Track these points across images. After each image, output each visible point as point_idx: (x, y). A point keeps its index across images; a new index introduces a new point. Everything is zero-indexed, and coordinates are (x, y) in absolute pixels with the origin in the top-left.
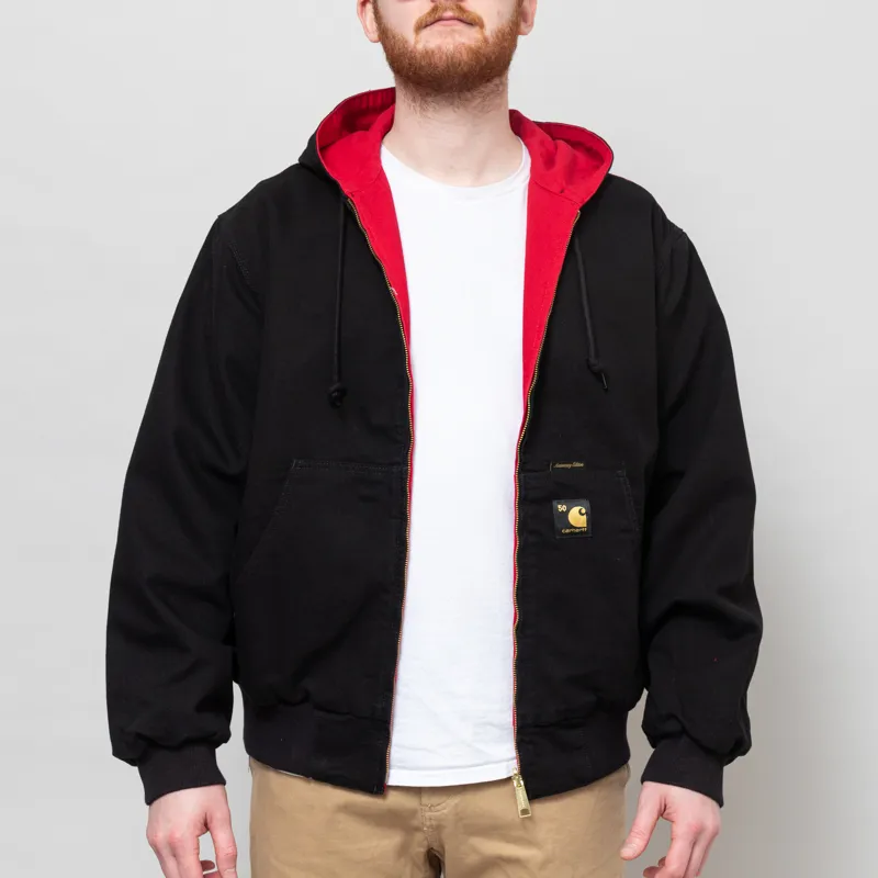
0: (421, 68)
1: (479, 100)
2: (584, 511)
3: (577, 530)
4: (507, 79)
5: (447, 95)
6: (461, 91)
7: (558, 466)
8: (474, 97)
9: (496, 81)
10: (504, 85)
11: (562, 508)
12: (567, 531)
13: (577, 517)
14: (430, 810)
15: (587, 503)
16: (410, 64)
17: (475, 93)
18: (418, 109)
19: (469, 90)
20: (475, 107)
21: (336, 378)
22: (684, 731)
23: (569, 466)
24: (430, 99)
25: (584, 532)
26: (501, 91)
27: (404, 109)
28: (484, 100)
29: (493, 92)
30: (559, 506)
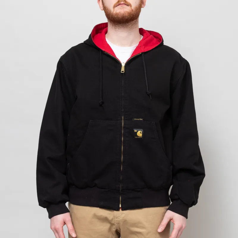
0: (115, 18)
1: (131, 25)
2: (141, 132)
3: (139, 137)
4: (138, 20)
5: (122, 24)
6: (125, 23)
7: (135, 119)
8: (129, 25)
9: (135, 20)
10: (138, 21)
11: (135, 131)
12: (136, 137)
13: (140, 134)
14: (117, 219)
15: (143, 130)
16: (112, 17)
17: (129, 23)
18: (114, 28)
19: (127, 23)
20: (130, 27)
21: (101, 99)
22: (179, 199)
23: (138, 119)
24: (117, 26)
25: (141, 138)
26: (137, 23)
27: (110, 28)
28: (132, 26)
29: (134, 23)
30: (135, 130)
